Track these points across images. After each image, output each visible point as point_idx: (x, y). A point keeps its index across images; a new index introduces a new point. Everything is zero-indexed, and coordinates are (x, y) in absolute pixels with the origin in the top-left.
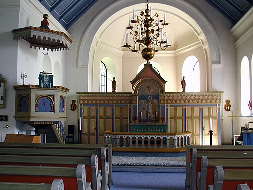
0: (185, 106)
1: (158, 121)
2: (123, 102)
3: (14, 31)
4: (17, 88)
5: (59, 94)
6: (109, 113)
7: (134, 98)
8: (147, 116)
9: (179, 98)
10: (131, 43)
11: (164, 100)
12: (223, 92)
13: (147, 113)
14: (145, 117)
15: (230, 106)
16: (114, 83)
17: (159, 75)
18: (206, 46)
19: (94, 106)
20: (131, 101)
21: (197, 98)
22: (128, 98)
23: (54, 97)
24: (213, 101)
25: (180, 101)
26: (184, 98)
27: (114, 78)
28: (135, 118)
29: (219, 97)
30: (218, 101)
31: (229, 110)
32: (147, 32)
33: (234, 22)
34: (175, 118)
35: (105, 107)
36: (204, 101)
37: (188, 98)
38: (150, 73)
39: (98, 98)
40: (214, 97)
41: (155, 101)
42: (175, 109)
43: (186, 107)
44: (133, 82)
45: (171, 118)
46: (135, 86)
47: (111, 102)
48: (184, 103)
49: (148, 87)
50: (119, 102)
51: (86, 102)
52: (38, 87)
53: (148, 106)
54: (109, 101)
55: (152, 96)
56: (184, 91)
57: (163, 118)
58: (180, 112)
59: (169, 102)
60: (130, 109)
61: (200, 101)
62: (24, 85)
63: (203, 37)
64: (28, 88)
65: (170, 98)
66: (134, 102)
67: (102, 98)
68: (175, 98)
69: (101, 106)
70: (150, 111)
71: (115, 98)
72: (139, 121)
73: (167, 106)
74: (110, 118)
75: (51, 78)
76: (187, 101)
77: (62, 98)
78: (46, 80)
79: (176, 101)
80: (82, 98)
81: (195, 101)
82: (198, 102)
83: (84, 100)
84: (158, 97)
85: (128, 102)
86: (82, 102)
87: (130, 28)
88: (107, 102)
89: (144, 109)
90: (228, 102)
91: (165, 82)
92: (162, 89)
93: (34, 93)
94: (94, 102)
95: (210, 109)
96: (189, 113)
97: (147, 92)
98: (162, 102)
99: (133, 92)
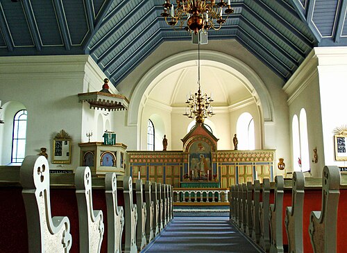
0: (237, 164)
1: (210, 179)
2: (175, 160)
3: (79, 95)
4: (82, 145)
5: (120, 150)
6: (160, 172)
7: (186, 156)
8: (199, 175)
9: (231, 156)
10: (189, 113)
11: (216, 158)
12: (275, 150)
13: (199, 172)
14: (197, 176)
15: (284, 164)
16: (165, 142)
17: (211, 134)
18: (259, 104)
19: (144, 164)
20: (182, 160)
21: (249, 156)
22: (179, 156)
23: (115, 153)
24: (265, 159)
25: (232, 159)
26: (236, 156)
27: (165, 136)
28: (186, 177)
29: (271, 155)
30: (270, 159)
31: (283, 169)
32: (199, 105)
33: (286, 80)
34: (227, 176)
35: (156, 165)
36: (257, 159)
37: (240, 156)
38: (202, 131)
39: (149, 157)
40: (267, 155)
41: (207, 159)
42: (227, 167)
43: (239, 166)
44: (184, 141)
45: (223, 176)
46: (186, 144)
47: (162, 161)
48: (237, 161)
49: (200, 145)
50: (170, 161)
51: (136, 161)
52: (103, 144)
53: (200, 165)
54: (159, 159)
55: (204, 154)
56: (236, 149)
57: (215, 176)
58: (232, 170)
59: (221, 160)
60: (181, 168)
61: (252, 159)
62: (89, 143)
63: (255, 94)
64: (94, 145)
65: (222, 156)
66: (186, 160)
67: (153, 156)
68: (227, 156)
69: (152, 164)
70: (202, 169)
71: (166, 156)
72: (191, 179)
73: (219, 164)
74: (161, 177)
75: (114, 136)
76: (239, 159)
77: (122, 154)
78: (110, 139)
79: (228, 159)
80: (132, 157)
81: (248, 159)
82: (250, 160)
83: (134, 159)
84: (209, 156)
85: (179, 160)
86: (132, 161)
87: (188, 102)
88: (157, 161)
89: (195, 167)
90: (281, 160)
91: (217, 140)
92: (214, 148)
93: (99, 149)
94: (144, 161)
95: (262, 167)
96: (241, 172)
97: (198, 151)
98: (214, 160)
99: (184, 150)
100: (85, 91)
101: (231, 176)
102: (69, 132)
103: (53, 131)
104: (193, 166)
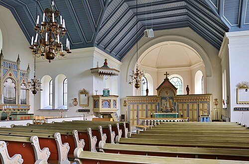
0: (188, 103)
2: (152, 101)
3: (91, 69)
4: (93, 96)
5: (112, 99)
6: (144, 108)
7: (159, 98)
11: (176, 99)
12: (211, 94)
16: (147, 91)
17: (173, 86)
19: (136, 103)
21: (195, 98)
22: (155, 99)
23: (110, 100)
24: (205, 100)
25: (185, 100)
26: (188, 98)
27: (147, 87)
29: (208, 97)
30: (208, 100)
34: (182, 110)
35: (142, 104)
36: (200, 100)
37: (190, 98)
39: (138, 99)
40: (206, 97)
41: (171, 100)
42: (183, 105)
44: (158, 90)
45: (180, 110)
47: (145, 101)
49: (167, 92)
50: (150, 101)
51: (131, 102)
52: (103, 96)
53: (166, 103)
56: (188, 94)
58: (185, 106)
59: (179, 100)
60: (156, 105)
62: (96, 95)
64: (98, 96)
65: (180, 98)
66: (158, 101)
67: (141, 99)
68: (182, 98)
69: (140, 104)
70: (168, 106)
71: (148, 99)
73: (178, 103)
74: (145, 110)
75: (109, 91)
77: (115, 101)
78: (106, 93)
79: (183, 100)
80: (129, 99)
82: (196, 101)
84: (172, 98)
85: (155, 101)
86: (129, 101)
88: (143, 101)
91: (176, 89)
92: (175, 94)
93: (101, 99)
94: (136, 101)
95: (203, 104)
96: (190, 107)
97: (166, 95)
98: (175, 101)
99: (158, 96)
100: (95, 67)
101: (184, 110)
102: (87, 90)
103: (80, 89)
104: (163, 104)
